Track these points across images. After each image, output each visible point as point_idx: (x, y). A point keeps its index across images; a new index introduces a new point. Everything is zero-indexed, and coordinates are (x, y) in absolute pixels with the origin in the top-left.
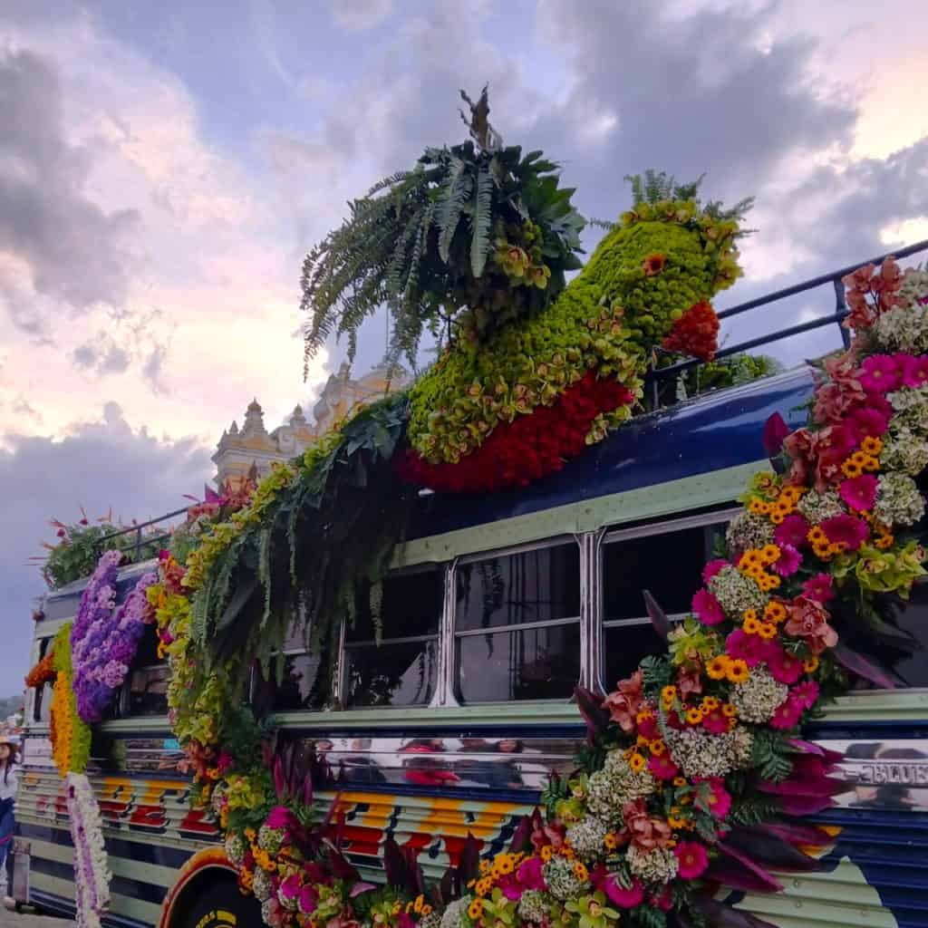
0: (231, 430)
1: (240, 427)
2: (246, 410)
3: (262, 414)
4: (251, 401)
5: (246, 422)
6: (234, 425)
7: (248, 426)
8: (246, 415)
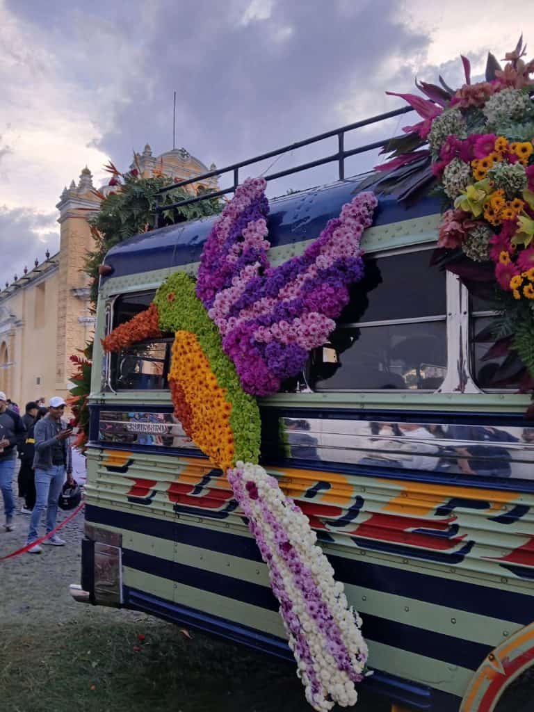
0: (71, 187)
1: (77, 184)
2: (80, 173)
3: (91, 177)
4: (84, 167)
5: (80, 182)
6: (73, 183)
7: (82, 185)
8: (81, 177)
